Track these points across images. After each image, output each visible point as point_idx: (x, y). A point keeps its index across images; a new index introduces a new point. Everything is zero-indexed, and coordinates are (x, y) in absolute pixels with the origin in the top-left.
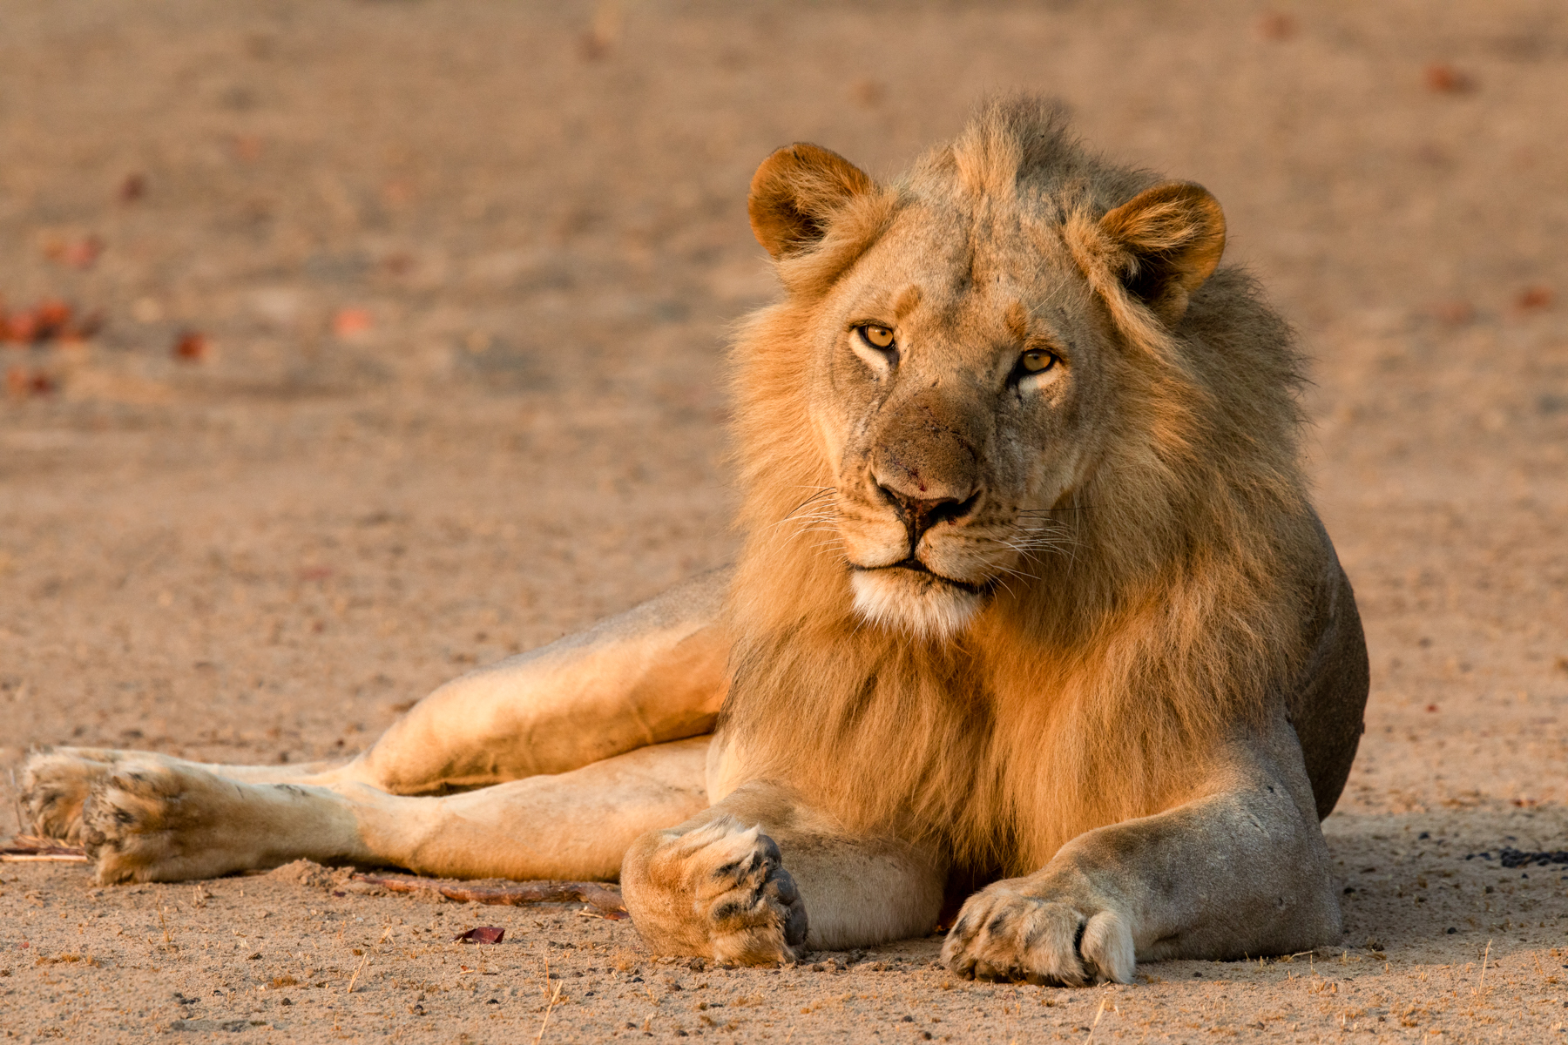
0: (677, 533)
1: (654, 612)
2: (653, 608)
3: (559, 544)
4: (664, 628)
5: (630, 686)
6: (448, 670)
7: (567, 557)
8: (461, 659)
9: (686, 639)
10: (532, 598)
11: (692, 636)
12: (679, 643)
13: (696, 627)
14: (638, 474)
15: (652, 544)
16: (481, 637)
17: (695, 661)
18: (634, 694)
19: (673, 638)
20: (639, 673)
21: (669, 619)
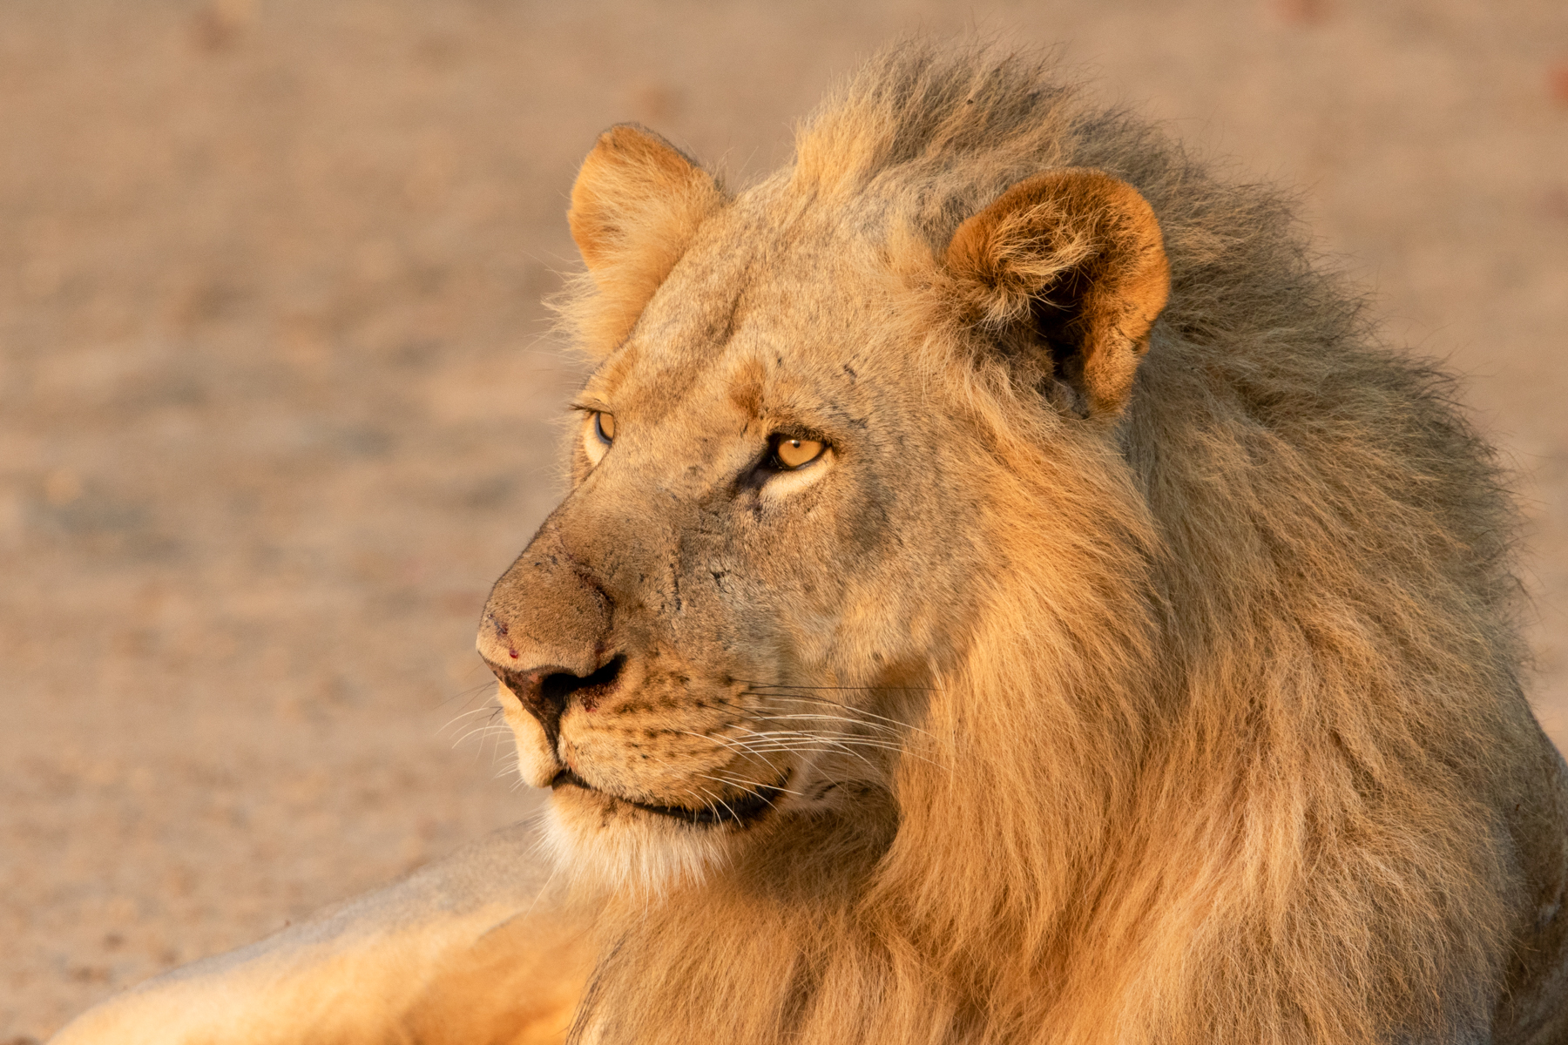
0: (408, 782)
1: (440, 888)
2: (437, 881)
3: (222, 799)
4: (457, 913)
5: (402, 1005)
6: (69, 992)
7: (237, 819)
8: (85, 975)
9: (493, 931)
10: (187, 882)
11: (502, 926)
12: (481, 938)
13: (507, 912)
14: (338, 691)
15: (370, 799)
16: (114, 941)
17: (506, 966)
18: (408, 1018)
19: (470, 929)
20: (416, 986)
21: (463, 900)
